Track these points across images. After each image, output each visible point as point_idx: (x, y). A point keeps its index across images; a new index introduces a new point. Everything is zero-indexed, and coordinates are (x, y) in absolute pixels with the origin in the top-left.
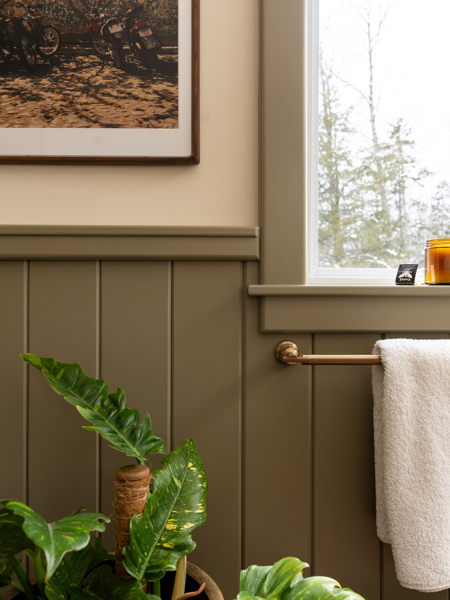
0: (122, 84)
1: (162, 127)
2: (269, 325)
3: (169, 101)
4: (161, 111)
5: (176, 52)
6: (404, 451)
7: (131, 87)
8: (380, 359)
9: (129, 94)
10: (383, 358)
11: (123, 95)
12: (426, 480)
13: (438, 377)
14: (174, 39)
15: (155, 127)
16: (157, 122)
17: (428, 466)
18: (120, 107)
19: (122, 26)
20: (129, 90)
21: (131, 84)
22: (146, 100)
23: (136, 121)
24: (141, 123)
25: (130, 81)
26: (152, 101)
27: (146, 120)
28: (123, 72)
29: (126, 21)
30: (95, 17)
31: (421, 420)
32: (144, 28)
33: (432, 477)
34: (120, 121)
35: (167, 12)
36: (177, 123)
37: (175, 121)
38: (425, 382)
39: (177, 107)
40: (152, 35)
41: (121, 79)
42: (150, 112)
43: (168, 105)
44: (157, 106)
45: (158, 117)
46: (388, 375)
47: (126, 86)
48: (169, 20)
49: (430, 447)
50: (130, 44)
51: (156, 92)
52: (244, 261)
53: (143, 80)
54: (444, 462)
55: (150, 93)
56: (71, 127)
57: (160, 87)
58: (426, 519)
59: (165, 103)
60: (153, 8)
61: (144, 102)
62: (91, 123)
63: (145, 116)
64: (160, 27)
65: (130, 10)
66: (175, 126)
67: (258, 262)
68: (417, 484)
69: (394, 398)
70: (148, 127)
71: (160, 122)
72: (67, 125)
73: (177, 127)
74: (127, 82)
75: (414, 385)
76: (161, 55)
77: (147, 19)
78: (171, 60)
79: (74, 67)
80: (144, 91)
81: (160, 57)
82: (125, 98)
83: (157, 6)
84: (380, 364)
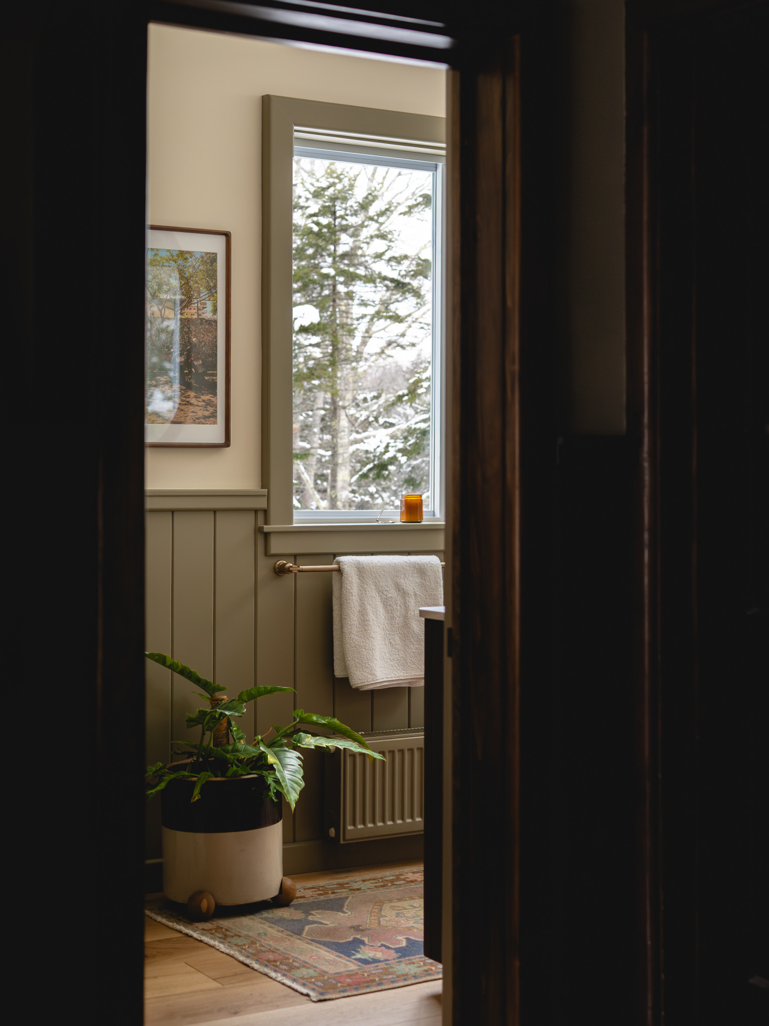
0: (184, 396)
1: (207, 424)
2: (274, 550)
3: (212, 407)
4: (207, 413)
5: (215, 375)
6: (354, 616)
7: (189, 398)
8: (340, 567)
9: (188, 402)
10: (341, 567)
11: (184, 403)
12: (365, 630)
13: (370, 576)
14: (214, 367)
15: (203, 424)
16: (204, 420)
17: (366, 623)
18: (182, 410)
19: (184, 357)
20: (188, 399)
21: (189, 395)
22: (198, 406)
23: (192, 420)
24: (195, 421)
25: (189, 393)
26: (201, 406)
27: (198, 419)
28: (184, 388)
29: (187, 354)
30: (168, 351)
31: (362, 599)
32: (198, 359)
33: (368, 628)
34: (182, 420)
35: (211, 349)
36: (216, 421)
37: (215, 420)
38: (364, 578)
39: (216, 411)
40: (202, 364)
41: (183, 392)
42: (200, 414)
43: (211, 409)
44: (204, 410)
45: (205, 417)
46: (345, 575)
47: (186, 397)
48: (212, 354)
49: (367, 613)
50: (188, 370)
51: (203, 401)
52: (256, 511)
53: (196, 393)
54: (373, 620)
55: (200, 402)
56: (153, 423)
57: (206, 397)
58: (365, 649)
59: (209, 408)
60: (203, 346)
61: (197, 407)
62: (165, 421)
63: (197, 416)
64: (206, 359)
65: (189, 347)
66: (215, 423)
67: (266, 512)
68: (361, 632)
69: (349, 588)
70: (199, 424)
71: (206, 421)
72: (150, 422)
73: (216, 424)
74: (187, 394)
75: (358, 580)
76: (207, 377)
77: (199, 354)
78: (213, 380)
79: (155, 384)
80: (196, 400)
81: (206, 378)
82: (185, 404)
83: (205, 345)
84: (339, 571)
